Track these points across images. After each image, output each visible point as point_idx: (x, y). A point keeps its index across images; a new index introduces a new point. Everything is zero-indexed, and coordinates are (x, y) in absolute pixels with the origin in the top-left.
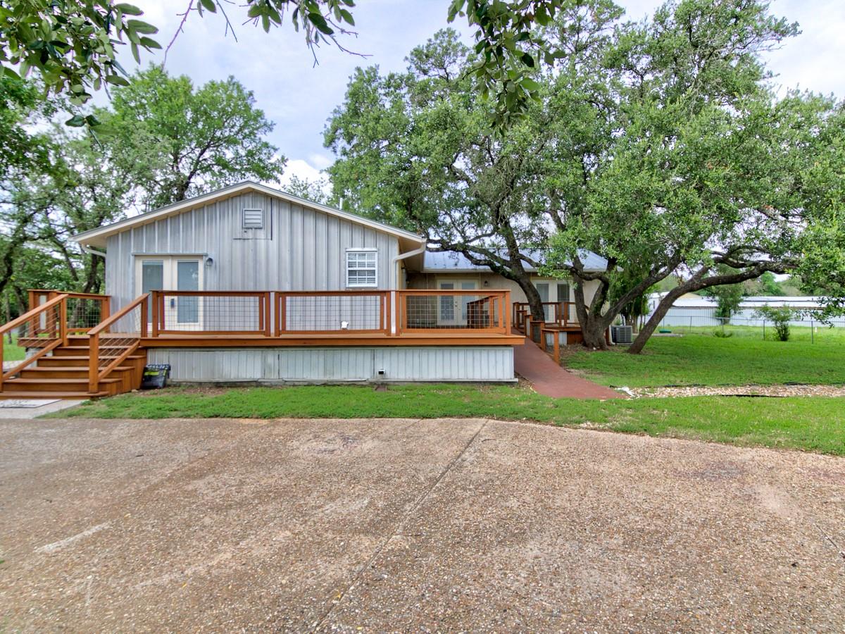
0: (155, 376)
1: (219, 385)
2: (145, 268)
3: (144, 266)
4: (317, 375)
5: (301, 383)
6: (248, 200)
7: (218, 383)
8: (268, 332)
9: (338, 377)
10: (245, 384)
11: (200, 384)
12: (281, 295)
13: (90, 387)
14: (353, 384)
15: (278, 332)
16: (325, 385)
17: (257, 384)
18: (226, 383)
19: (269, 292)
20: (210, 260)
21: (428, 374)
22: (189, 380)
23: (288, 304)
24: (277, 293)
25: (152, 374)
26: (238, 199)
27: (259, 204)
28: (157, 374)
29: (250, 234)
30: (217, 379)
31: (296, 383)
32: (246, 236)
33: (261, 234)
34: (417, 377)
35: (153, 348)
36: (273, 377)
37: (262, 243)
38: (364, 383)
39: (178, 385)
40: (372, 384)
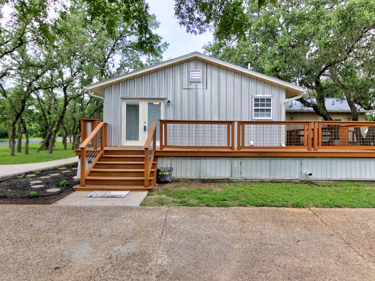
0: (166, 175)
1: (204, 181)
2: (128, 106)
3: (127, 105)
4: (265, 176)
5: (256, 181)
6: (192, 65)
7: (203, 180)
8: (232, 148)
9: (279, 176)
10: (221, 181)
11: (192, 180)
12: (242, 123)
13: (145, 183)
14: (289, 181)
15: (239, 147)
16: (272, 182)
17: (228, 181)
18: (208, 180)
19: (234, 122)
20: (169, 102)
21: (336, 175)
22: (185, 177)
23: (246, 129)
24: (239, 122)
25: (164, 173)
26: (187, 63)
27: (199, 67)
28: (167, 173)
29: (193, 86)
30: (202, 178)
31: (253, 181)
32: (191, 87)
33: (200, 86)
34: (329, 177)
35: (161, 157)
36: (236, 176)
37: (200, 92)
38: (296, 181)
39: (177, 181)
40: (302, 182)
